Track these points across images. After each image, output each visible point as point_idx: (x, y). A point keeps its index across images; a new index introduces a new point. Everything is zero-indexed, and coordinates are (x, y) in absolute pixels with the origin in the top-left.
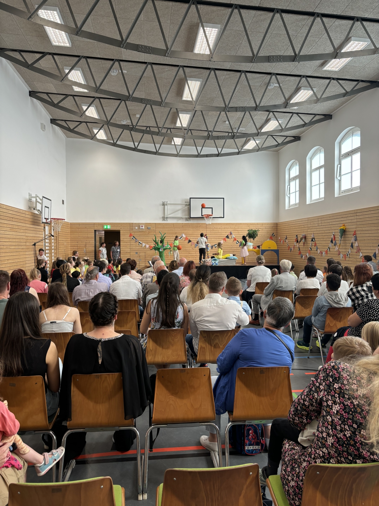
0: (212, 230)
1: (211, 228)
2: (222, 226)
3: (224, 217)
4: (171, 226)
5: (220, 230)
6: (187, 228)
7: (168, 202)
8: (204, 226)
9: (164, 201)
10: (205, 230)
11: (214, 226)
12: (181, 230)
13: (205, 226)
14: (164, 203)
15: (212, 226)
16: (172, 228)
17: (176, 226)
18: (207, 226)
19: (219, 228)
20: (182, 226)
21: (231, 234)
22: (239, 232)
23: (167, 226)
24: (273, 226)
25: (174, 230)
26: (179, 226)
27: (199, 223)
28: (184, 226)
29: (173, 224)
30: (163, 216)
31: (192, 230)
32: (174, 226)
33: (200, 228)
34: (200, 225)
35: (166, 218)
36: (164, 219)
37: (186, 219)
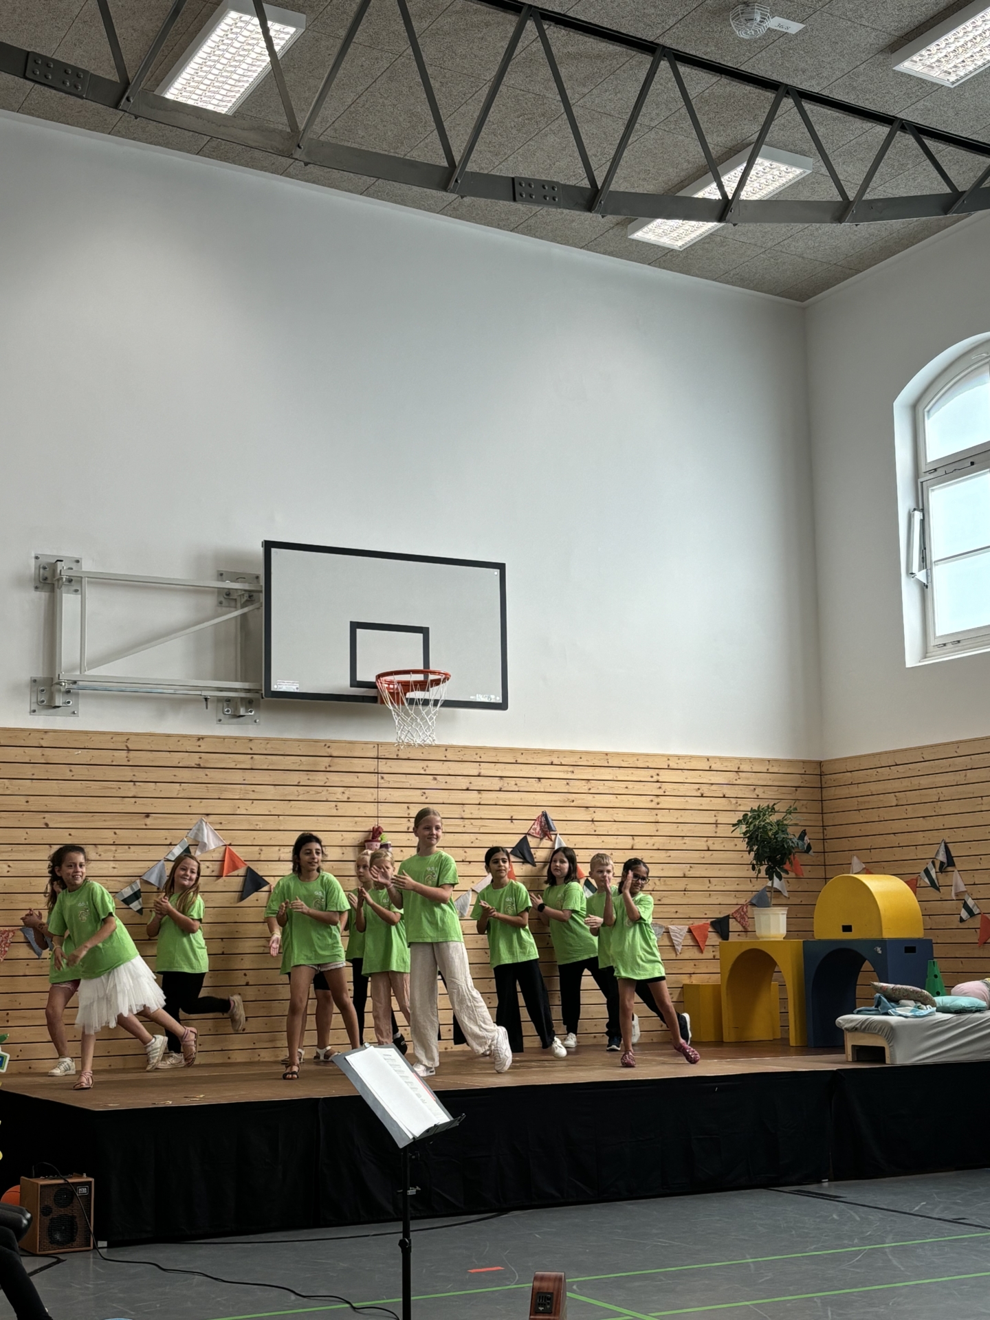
0: (417, 795)
1: (413, 781)
2: (486, 769)
3: (503, 706)
4: (106, 757)
5: (473, 797)
6: (237, 776)
7: (87, 566)
8: (358, 765)
9: (50, 551)
10: (369, 795)
11: (435, 768)
12: (190, 790)
13: (371, 765)
14: (51, 567)
15: (417, 767)
16: (114, 773)
17: (143, 758)
18: (383, 766)
19: (463, 783)
20: (194, 760)
21: (546, 828)
22: (599, 815)
24: (796, 781)
25: (130, 790)
26: (175, 759)
27: (327, 744)
28: (213, 760)
29: (126, 743)
30: (39, 674)
31: (270, 792)
32: (137, 758)
33: (335, 779)
34: (335, 754)
35: (69, 693)
36: (44, 697)
37: (225, 704)
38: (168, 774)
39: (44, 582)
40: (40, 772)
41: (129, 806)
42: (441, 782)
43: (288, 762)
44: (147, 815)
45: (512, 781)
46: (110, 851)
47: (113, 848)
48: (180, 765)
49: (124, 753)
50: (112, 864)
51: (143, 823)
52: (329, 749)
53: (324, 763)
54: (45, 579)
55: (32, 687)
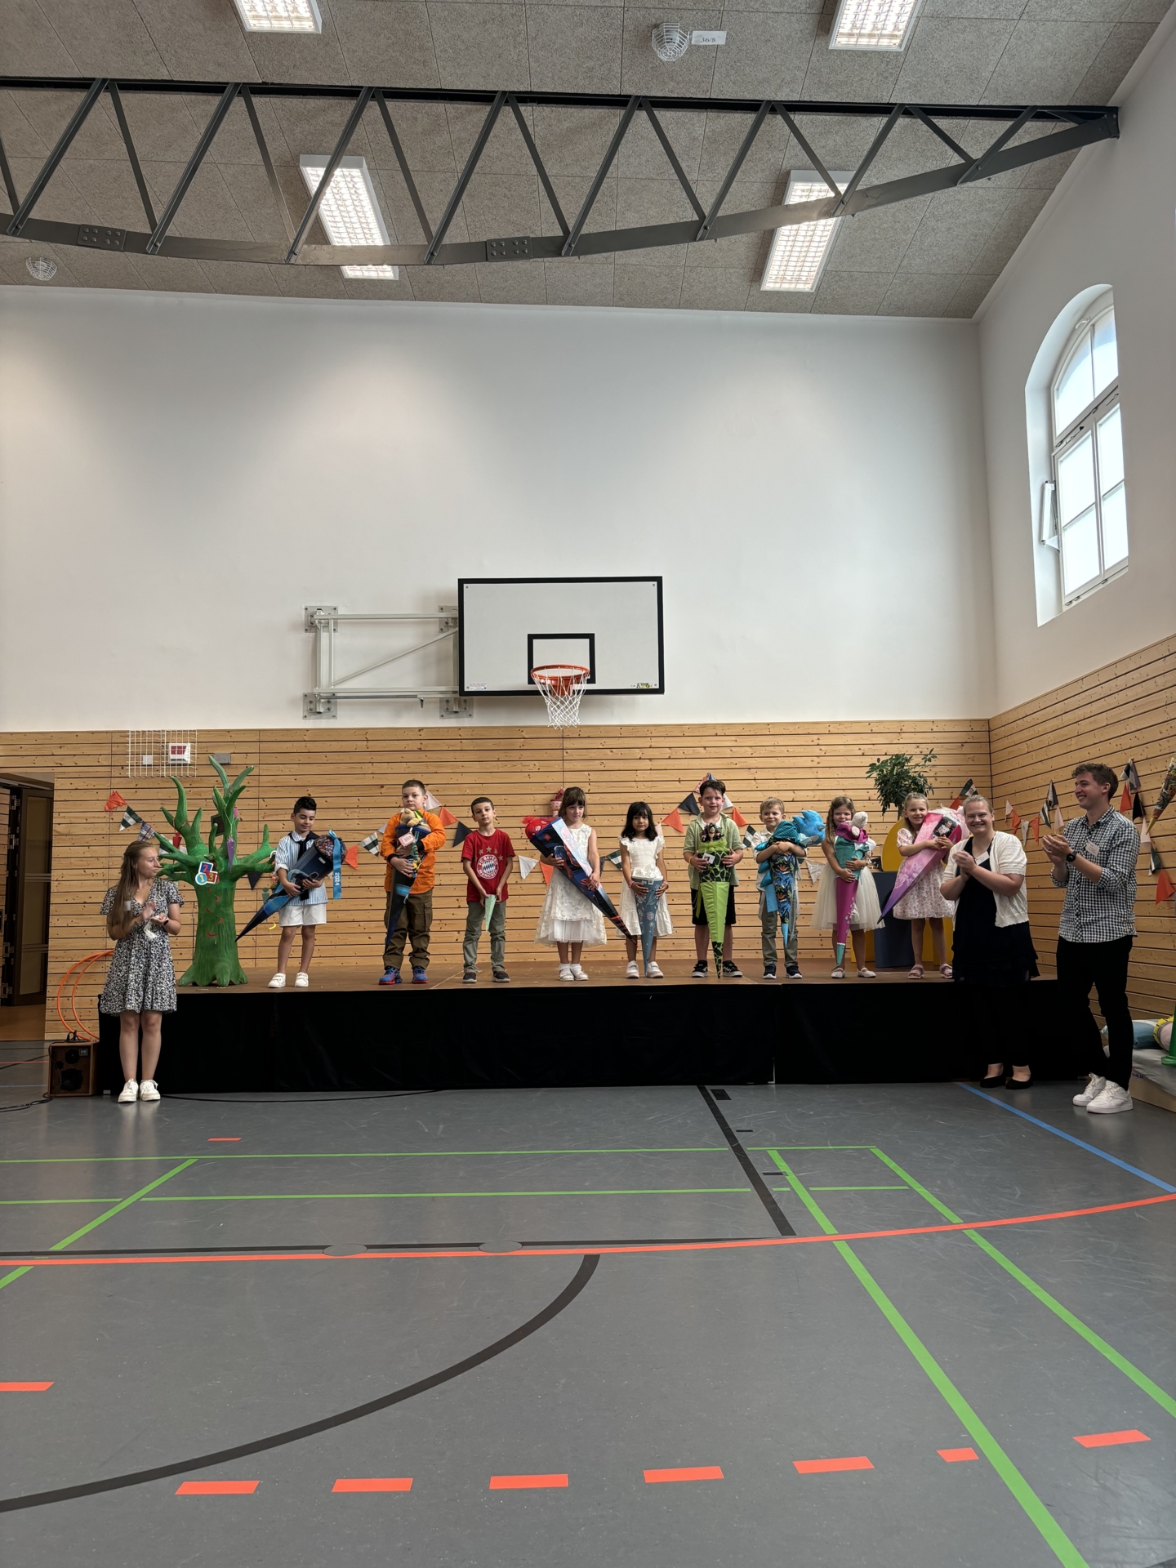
0: (597, 765)
1: (593, 754)
2: (655, 742)
3: (660, 690)
4: (351, 746)
5: (647, 764)
7: (342, 611)
8: (545, 744)
9: (314, 603)
10: (557, 765)
11: (610, 743)
13: (556, 743)
14: (314, 615)
15: (597, 743)
16: (357, 757)
17: (381, 746)
18: (567, 744)
19: (638, 753)
20: (415, 745)
23: (326, 747)
24: (963, 737)
25: (368, 768)
27: (521, 728)
28: (431, 745)
29: (365, 734)
30: (308, 691)
32: (373, 746)
33: (526, 755)
34: (526, 737)
35: (329, 702)
36: (312, 706)
37: (445, 704)
38: (397, 757)
39: (311, 626)
40: (304, 758)
41: (369, 780)
42: (617, 754)
43: (490, 744)
44: (382, 786)
45: (681, 750)
46: (356, 812)
47: (357, 810)
48: (406, 749)
49: (365, 743)
50: (357, 821)
51: (379, 791)
52: (523, 733)
53: (518, 743)
54: (312, 623)
55: (304, 699)
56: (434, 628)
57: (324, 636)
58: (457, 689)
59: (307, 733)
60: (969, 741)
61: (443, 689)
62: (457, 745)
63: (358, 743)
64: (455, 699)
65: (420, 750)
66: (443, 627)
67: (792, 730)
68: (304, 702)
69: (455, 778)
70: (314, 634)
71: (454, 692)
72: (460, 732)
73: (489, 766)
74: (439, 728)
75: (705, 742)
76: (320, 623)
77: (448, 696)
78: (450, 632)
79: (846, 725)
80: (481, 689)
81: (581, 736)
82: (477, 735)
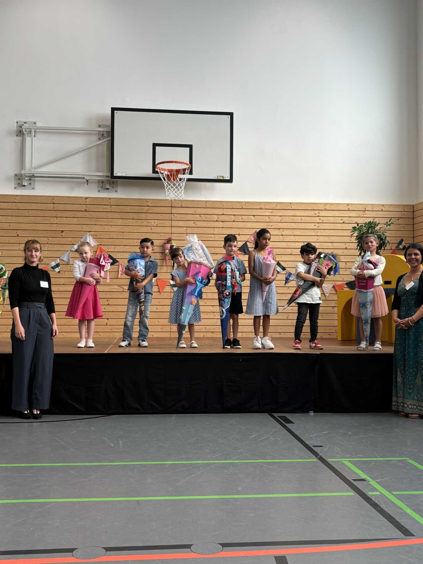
0: (191, 224)
1: (189, 217)
2: (226, 212)
3: (230, 181)
4: (44, 207)
6: (104, 215)
8: (161, 210)
9: (22, 119)
10: (168, 223)
11: (200, 211)
12: (82, 221)
13: (168, 210)
14: (22, 126)
15: (192, 211)
16: (47, 214)
17: (61, 207)
18: (174, 210)
19: (215, 218)
22: (285, 232)
23: (28, 206)
24: (398, 215)
25: (55, 220)
26: (75, 207)
27: (147, 200)
28: (93, 208)
29: (53, 200)
30: (18, 172)
31: (120, 222)
32: (57, 207)
33: (150, 216)
34: (150, 205)
35: (30, 179)
36: (20, 182)
37: (101, 184)
38: (72, 214)
39: (20, 133)
41: (54, 227)
42: (204, 217)
43: (128, 209)
44: (63, 231)
47: (47, 245)
48: (77, 210)
49: (52, 205)
51: (61, 235)
52: (148, 203)
53: (145, 209)
54: (20, 131)
55: (15, 177)
56: (95, 138)
57: (28, 140)
58: (109, 174)
59: (17, 198)
60: (402, 217)
61: (101, 174)
62: (108, 209)
63: (48, 205)
64: (107, 181)
65: (86, 211)
66: (100, 137)
67: (304, 207)
68: (15, 179)
69: (107, 228)
70: (22, 138)
71: (107, 176)
72: (110, 201)
73: (128, 222)
74: (98, 198)
75: (255, 212)
76: (26, 131)
77: (104, 178)
78: (105, 140)
79: (335, 205)
80: (124, 175)
81: (182, 206)
82: (121, 203)
